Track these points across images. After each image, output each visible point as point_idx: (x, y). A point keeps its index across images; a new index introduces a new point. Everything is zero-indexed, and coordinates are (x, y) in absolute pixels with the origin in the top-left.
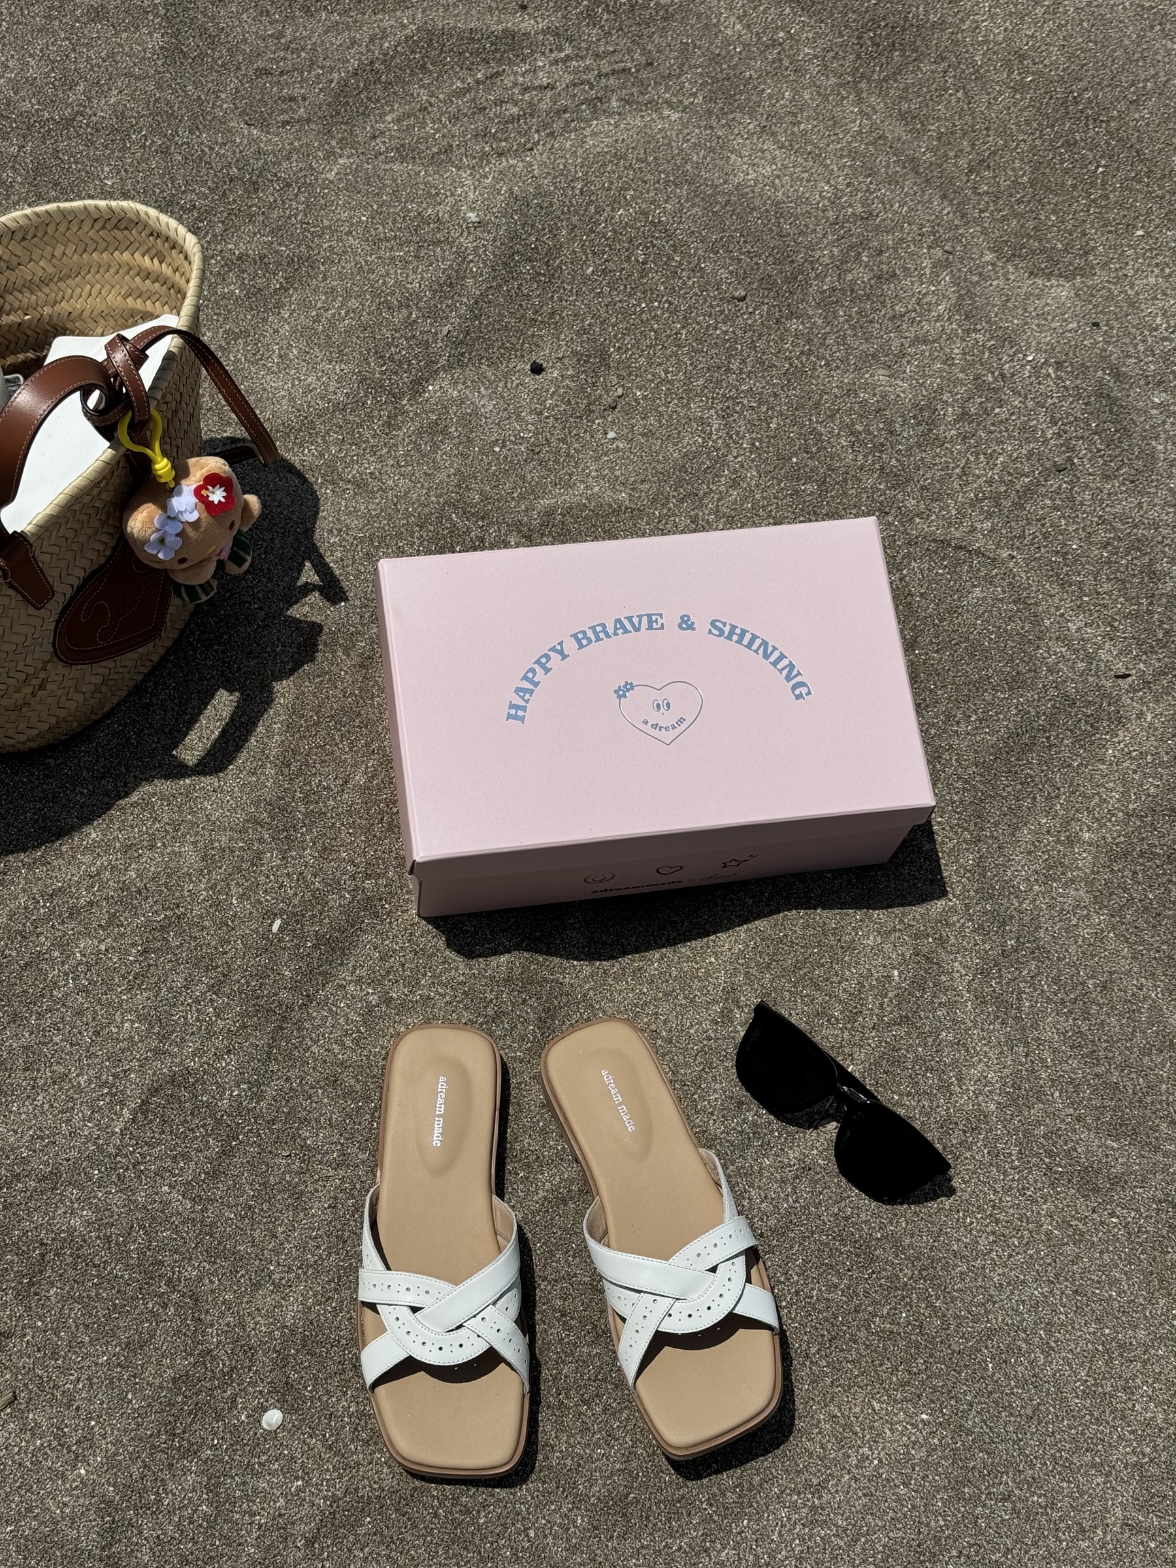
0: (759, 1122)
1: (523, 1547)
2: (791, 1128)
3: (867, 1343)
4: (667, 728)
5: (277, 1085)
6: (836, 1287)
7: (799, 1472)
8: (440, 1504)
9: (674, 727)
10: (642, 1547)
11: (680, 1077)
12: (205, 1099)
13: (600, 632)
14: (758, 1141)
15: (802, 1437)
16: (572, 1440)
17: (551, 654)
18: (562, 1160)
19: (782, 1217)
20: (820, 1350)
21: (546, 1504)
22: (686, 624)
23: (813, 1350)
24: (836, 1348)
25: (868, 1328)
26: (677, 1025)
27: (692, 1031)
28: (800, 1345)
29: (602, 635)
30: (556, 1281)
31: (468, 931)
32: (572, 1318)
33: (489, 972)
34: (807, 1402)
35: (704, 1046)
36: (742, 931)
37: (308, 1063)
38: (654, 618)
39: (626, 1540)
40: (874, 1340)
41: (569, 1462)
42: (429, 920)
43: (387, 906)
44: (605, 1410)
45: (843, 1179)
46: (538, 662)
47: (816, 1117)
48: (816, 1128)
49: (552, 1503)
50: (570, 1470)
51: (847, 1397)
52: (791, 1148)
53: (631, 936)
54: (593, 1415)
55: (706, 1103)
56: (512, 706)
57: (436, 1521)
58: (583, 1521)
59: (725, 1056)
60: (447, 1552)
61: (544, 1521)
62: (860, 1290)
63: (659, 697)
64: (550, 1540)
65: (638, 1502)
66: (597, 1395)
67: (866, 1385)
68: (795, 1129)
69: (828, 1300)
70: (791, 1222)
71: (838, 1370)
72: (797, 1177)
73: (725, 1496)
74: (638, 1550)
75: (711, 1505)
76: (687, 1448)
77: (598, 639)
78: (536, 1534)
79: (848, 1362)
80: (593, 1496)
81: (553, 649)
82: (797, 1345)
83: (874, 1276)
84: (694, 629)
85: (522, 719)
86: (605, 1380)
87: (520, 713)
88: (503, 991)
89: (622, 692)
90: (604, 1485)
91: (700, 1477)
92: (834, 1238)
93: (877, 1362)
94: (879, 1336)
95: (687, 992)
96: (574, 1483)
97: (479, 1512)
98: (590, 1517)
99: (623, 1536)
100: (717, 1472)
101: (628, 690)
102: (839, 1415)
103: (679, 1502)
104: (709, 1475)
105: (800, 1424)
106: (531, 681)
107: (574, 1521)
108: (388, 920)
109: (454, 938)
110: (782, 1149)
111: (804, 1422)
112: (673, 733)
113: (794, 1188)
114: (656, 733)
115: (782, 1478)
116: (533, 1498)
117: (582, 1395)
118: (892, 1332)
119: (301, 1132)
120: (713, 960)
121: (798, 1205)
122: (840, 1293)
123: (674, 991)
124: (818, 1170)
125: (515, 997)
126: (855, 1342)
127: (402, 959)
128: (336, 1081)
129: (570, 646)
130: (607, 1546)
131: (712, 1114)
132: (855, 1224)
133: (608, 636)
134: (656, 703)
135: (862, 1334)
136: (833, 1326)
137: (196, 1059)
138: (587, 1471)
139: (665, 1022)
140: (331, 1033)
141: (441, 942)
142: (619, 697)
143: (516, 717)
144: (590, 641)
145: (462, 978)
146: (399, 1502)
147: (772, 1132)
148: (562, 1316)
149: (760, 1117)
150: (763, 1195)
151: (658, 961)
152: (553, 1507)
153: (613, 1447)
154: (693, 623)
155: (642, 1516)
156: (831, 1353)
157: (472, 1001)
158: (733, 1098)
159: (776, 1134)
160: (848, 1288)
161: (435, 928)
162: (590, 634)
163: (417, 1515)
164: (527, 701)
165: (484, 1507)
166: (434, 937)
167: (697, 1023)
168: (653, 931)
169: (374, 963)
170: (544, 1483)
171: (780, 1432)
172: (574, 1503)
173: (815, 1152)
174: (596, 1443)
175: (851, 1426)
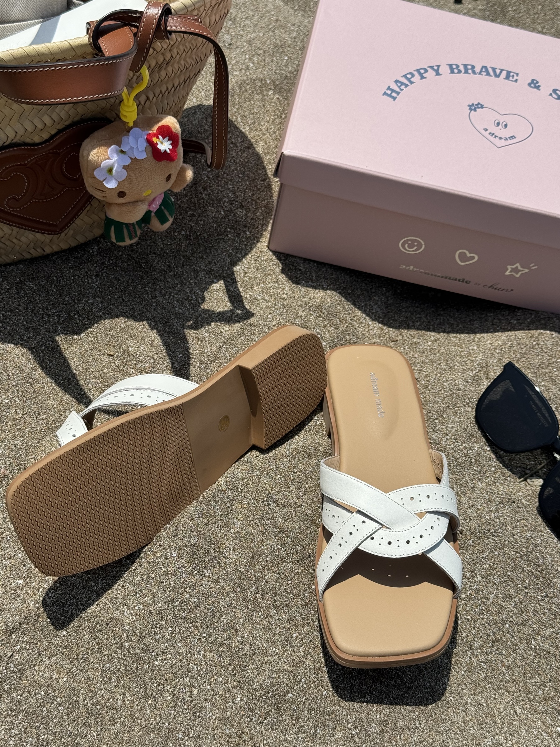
0: (482, 455)
1: (183, 699)
2: (505, 471)
3: (525, 656)
4: (500, 138)
5: (123, 310)
6: (511, 598)
7: (439, 733)
8: (128, 638)
9: (506, 139)
10: (285, 740)
11: (428, 407)
12: (67, 299)
13: (469, 69)
14: (477, 467)
15: (448, 708)
16: (255, 632)
17: (429, 69)
18: (317, 432)
19: (482, 524)
20: (482, 646)
21: (216, 674)
22: (534, 84)
23: (477, 644)
24: (497, 650)
25: (529, 643)
26: (435, 379)
27: (445, 384)
28: (467, 636)
29: (470, 71)
30: (284, 506)
31: (300, 270)
32: (287, 536)
33: (306, 299)
34: (460, 685)
35: (453, 393)
36: (503, 336)
37: (152, 305)
38: (512, 74)
39: (273, 729)
40: (531, 655)
41: (246, 648)
42: (275, 253)
43: (248, 233)
44: (290, 620)
45: (540, 518)
46: (418, 71)
47: (528, 472)
48: (525, 480)
49: (221, 675)
50: (246, 655)
51: (495, 695)
52: (502, 484)
53: (417, 321)
54: (279, 619)
55: (444, 427)
56: (389, 88)
57: (119, 652)
58: (241, 700)
59: (468, 403)
60: (118, 681)
61: (209, 687)
62: (531, 608)
63: (501, 119)
64: (208, 705)
65: (293, 702)
66: (287, 606)
67: (513, 692)
68: (510, 473)
69: (501, 607)
70: (489, 530)
71: (493, 669)
72: (502, 502)
73: (370, 724)
74: (281, 741)
75: (356, 727)
76: (353, 655)
77: (466, 72)
78: (198, 693)
79: (503, 666)
80: (258, 682)
81: (432, 67)
82: (464, 635)
83: (546, 600)
84: (539, 90)
85: (394, 98)
86: (298, 595)
87: (394, 95)
88: (311, 314)
89: (473, 107)
90: (270, 677)
91: (352, 700)
92: (521, 557)
93: (529, 675)
94: (536, 652)
95: (449, 362)
96: (245, 667)
97: (157, 655)
98: (249, 699)
99: (272, 726)
100: (367, 702)
101: (479, 108)
102: (484, 704)
103: (329, 715)
104: (361, 702)
105: (448, 696)
106: (409, 80)
107: (234, 698)
108: (245, 243)
109: (288, 270)
110: (494, 482)
111: (454, 697)
112: (503, 143)
113: (497, 509)
114: (492, 138)
115: (423, 732)
116: (206, 664)
117: (275, 601)
118: (549, 653)
119: (128, 342)
120: (475, 348)
121: (498, 520)
122: (513, 604)
123: (439, 360)
124: (521, 506)
125: (319, 321)
126: (514, 651)
127: (246, 270)
128: (166, 322)
129: (445, 70)
130: (255, 728)
131: (447, 435)
132: (541, 552)
133: (474, 72)
134: (497, 122)
135: (523, 646)
136: (499, 630)
137: (72, 271)
138: (259, 661)
139: (426, 376)
140: (176, 294)
141: (278, 270)
142: (471, 109)
143: (390, 96)
144: (460, 72)
145: (285, 296)
146: (95, 626)
147: (490, 466)
148: (280, 532)
149: (485, 451)
150: (471, 504)
151: (432, 341)
152: (221, 679)
153: (286, 651)
154: (539, 86)
155: (293, 715)
156: (491, 653)
157: (287, 312)
158: (466, 430)
159: (493, 469)
160: (521, 603)
161: (278, 259)
162: (462, 68)
163: (105, 642)
164: (402, 90)
165: (163, 653)
166: (274, 265)
167: (452, 380)
168: (434, 323)
169: (225, 264)
170: (220, 656)
171: (431, 696)
172: (239, 682)
173: (521, 494)
174: (274, 642)
175: (493, 716)
